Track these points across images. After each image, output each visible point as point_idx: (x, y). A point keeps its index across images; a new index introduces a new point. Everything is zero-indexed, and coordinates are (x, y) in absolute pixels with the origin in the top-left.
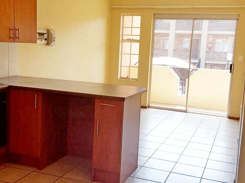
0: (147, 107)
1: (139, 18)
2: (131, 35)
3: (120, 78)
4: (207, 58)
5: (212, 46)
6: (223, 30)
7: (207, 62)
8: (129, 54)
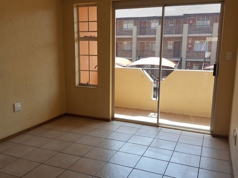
0: (111, 120)
1: (95, 8)
2: (89, 31)
3: (79, 85)
4: (187, 57)
5: (192, 47)
6: (200, 33)
7: (188, 60)
8: (87, 55)
